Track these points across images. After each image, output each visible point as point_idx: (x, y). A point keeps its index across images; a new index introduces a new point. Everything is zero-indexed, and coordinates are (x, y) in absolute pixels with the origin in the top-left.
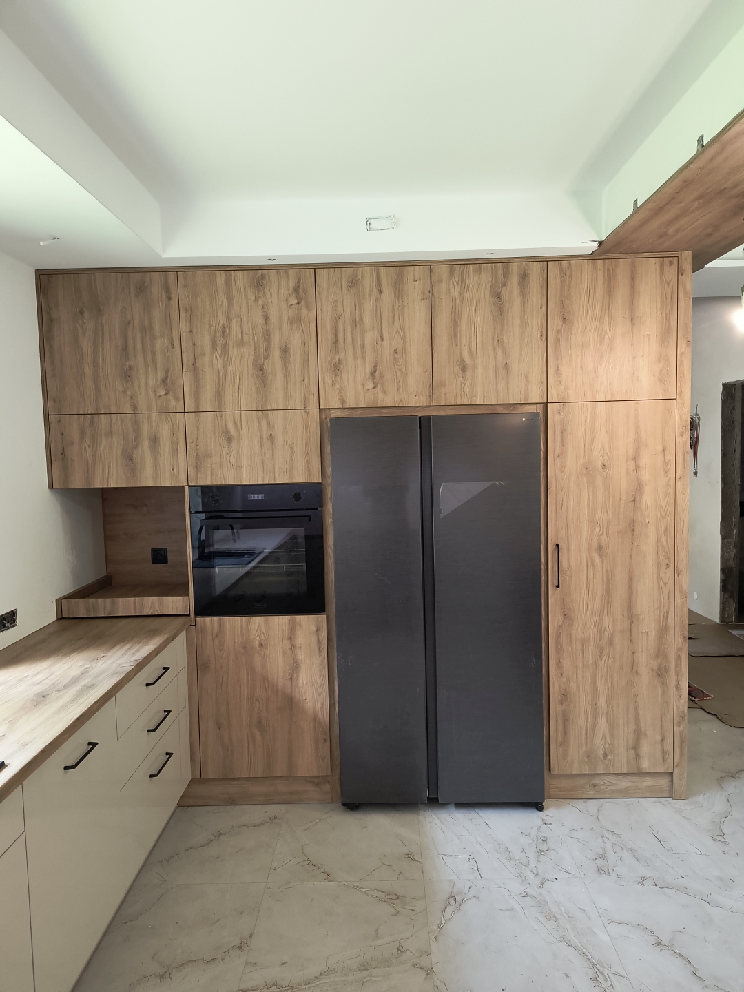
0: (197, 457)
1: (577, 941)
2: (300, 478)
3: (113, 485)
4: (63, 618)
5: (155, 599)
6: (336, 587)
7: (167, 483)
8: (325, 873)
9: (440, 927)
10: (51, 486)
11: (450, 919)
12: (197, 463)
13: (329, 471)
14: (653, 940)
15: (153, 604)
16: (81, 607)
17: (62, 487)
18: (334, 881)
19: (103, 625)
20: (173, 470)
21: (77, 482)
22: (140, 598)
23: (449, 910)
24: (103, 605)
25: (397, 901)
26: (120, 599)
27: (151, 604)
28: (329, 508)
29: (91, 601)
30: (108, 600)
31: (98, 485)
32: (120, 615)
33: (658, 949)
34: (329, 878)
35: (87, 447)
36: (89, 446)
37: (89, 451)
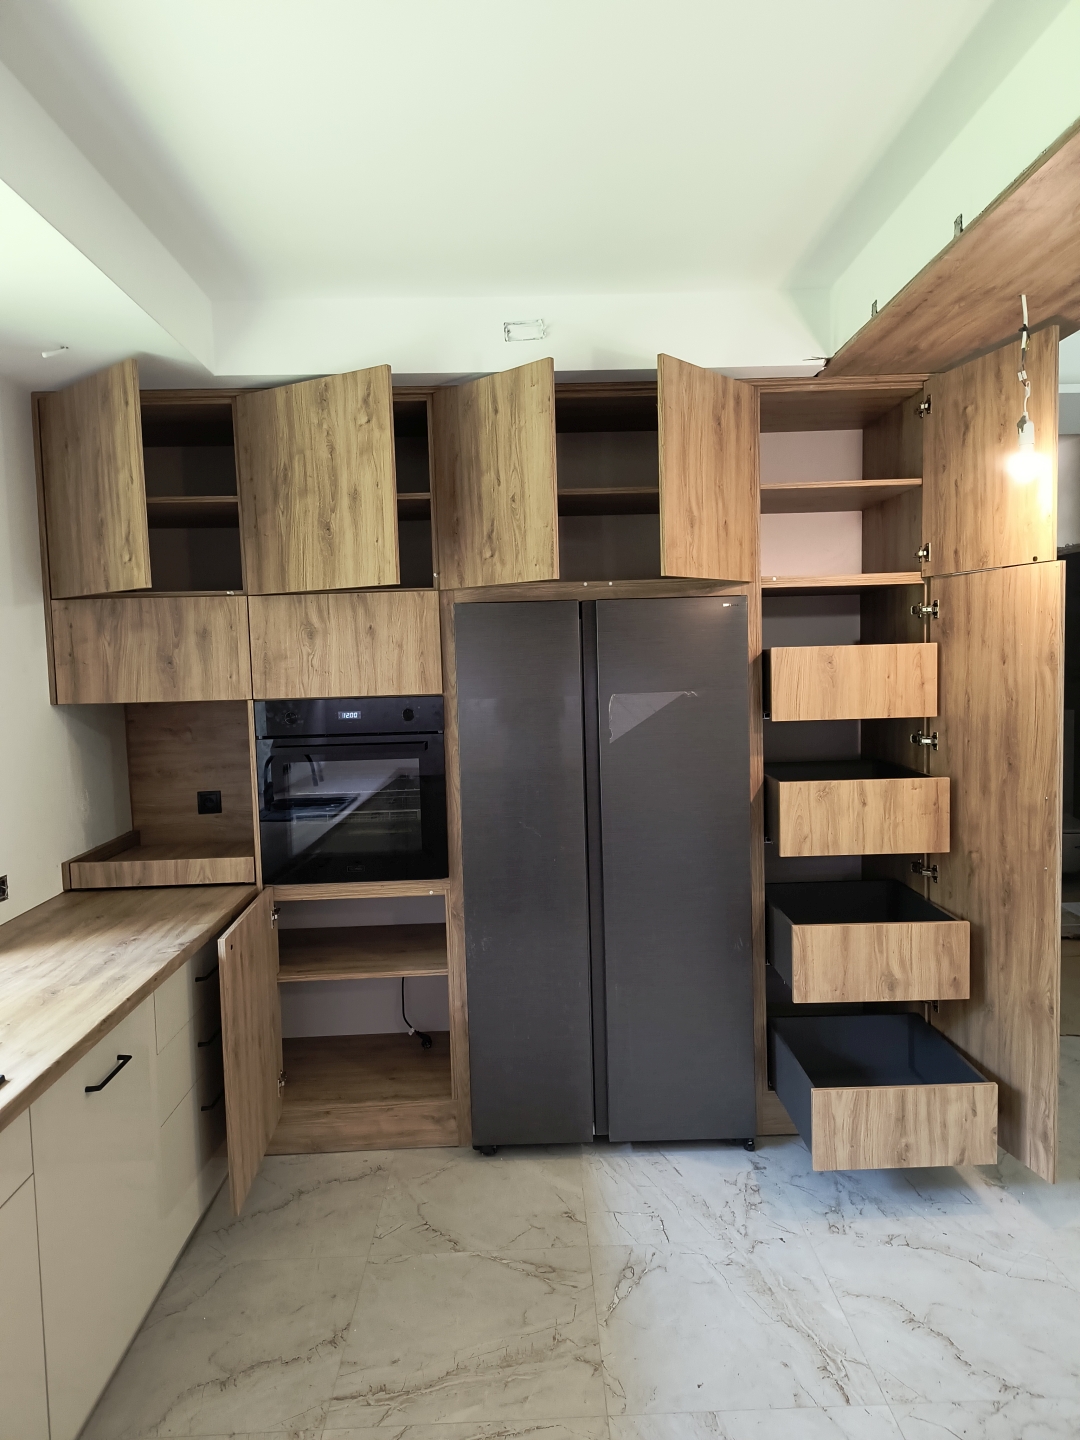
0: (266, 659)
1: (800, 1320)
2: (412, 688)
3: (144, 699)
4: (72, 890)
5: (206, 861)
6: (463, 842)
7: (222, 695)
8: (450, 1241)
9: (612, 1308)
10: (55, 701)
11: (626, 1296)
12: (265, 667)
13: (453, 678)
14: (903, 1316)
15: (202, 868)
16: (99, 874)
17: (70, 702)
18: (464, 1251)
19: (131, 899)
20: (231, 677)
21: (93, 696)
22: (184, 860)
23: (625, 1285)
24: (130, 871)
25: (552, 1275)
26: (155, 862)
27: (200, 869)
28: (453, 731)
29: (113, 865)
30: (138, 864)
31: (122, 699)
32: (155, 884)
33: (910, 1326)
34: (457, 1247)
35: (106, 645)
36: (109, 644)
37: (109, 651)
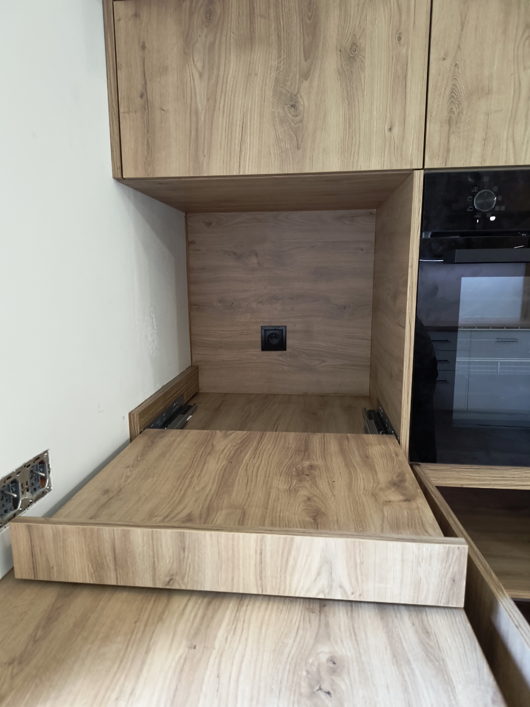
0: (454, 97)
12: (451, 111)
20: (390, 129)
35: (197, 76)
36: (201, 75)
37: (200, 88)
